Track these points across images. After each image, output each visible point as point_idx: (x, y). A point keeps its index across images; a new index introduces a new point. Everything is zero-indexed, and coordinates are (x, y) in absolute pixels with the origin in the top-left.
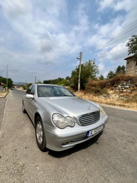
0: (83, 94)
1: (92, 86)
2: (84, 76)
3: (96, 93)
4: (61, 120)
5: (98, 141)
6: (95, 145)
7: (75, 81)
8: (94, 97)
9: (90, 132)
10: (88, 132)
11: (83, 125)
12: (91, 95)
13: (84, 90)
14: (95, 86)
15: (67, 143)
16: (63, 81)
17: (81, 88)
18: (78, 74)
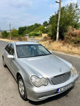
0: (61, 44)
1: (73, 36)
2: (63, 24)
3: (76, 43)
4: (38, 80)
5: (68, 95)
6: (65, 97)
7: (53, 30)
8: (74, 48)
9: (60, 89)
10: (58, 89)
11: (54, 84)
12: (70, 46)
13: (63, 40)
14: (75, 36)
15: (42, 96)
16: (40, 27)
17: (59, 38)
18: (57, 22)
